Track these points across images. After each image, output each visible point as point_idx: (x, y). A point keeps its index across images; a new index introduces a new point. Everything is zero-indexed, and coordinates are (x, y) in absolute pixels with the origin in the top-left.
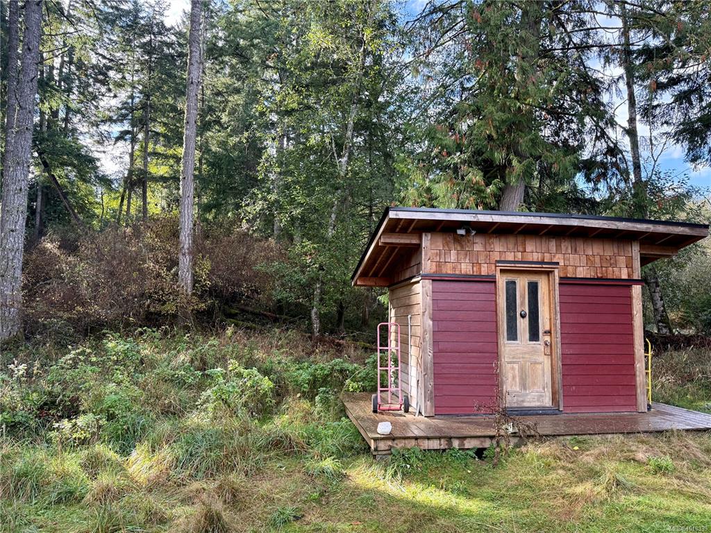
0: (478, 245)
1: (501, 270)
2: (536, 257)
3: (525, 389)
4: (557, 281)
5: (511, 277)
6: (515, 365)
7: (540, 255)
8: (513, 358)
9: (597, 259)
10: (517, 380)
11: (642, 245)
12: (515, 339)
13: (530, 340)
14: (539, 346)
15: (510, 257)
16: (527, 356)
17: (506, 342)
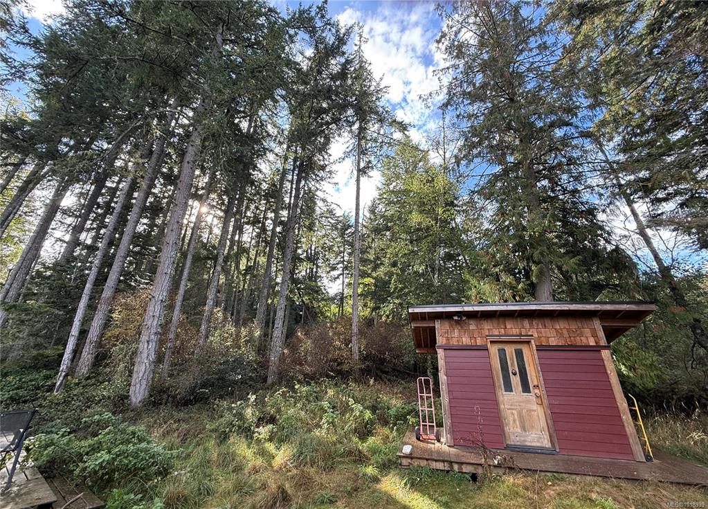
0: (473, 325)
1: (491, 342)
2: (516, 331)
3: (526, 431)
4: (535, 348)
5: (501, 346)
6: (514, 411)
7: (518, 330)
8: (511, 405)
9: (565, 332)
10: (518, 423)
11: (601, 320)
12: (511, 391)
13: (523, 392)
14: (531, 397)
15: (496, 332)
16: (522, 404)
17: (504, 393)
